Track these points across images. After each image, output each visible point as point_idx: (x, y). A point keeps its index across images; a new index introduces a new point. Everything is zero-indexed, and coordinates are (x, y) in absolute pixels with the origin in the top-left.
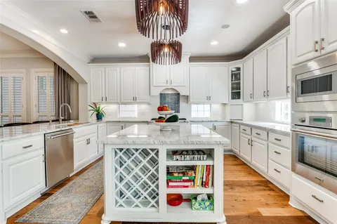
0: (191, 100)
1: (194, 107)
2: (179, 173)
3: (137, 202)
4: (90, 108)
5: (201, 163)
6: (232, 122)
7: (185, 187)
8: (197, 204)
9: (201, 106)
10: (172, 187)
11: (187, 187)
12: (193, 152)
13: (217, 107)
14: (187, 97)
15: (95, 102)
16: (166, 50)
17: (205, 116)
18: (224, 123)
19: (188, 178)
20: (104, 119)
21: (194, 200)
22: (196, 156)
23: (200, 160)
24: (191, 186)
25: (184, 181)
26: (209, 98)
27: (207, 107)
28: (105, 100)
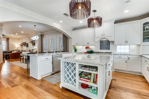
0: (115, 43)
1: (118, 47)
2: (84, 75)
3: (70, 82)
4: (73, 47)
5: (93, 72)
6: (141, 56)
7: (86, 81)
8: (91, 90)
9: (123, 47)
10: (82, 80)
11: (87, 81)
12: (90, 67)
13: (133, 47)
14: (113, 42)
15: (74, 45)
16: (95, 21)
17: (126, 52)
18: (136, 56)
19: (87, 78)
20: (77, 52)
21: (90, 88)
22: (91, 69)
23: (92, 71)
24: (89, 82)
25: (86, 79)
26: (126, 42)
27: (127, 47)
28: (77, 44)
